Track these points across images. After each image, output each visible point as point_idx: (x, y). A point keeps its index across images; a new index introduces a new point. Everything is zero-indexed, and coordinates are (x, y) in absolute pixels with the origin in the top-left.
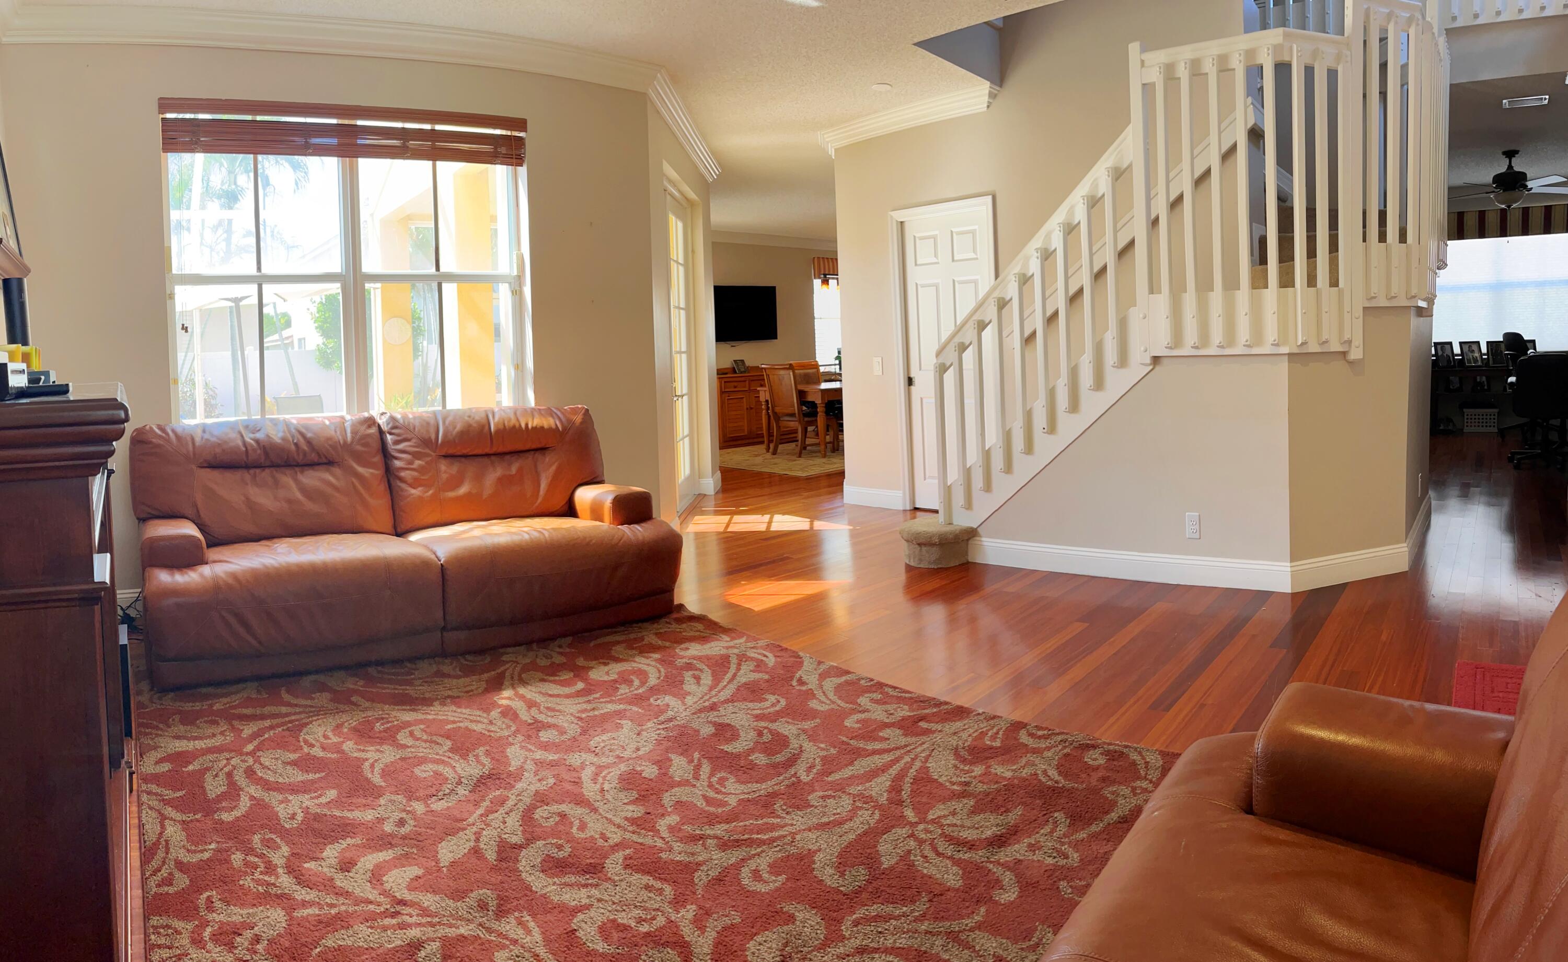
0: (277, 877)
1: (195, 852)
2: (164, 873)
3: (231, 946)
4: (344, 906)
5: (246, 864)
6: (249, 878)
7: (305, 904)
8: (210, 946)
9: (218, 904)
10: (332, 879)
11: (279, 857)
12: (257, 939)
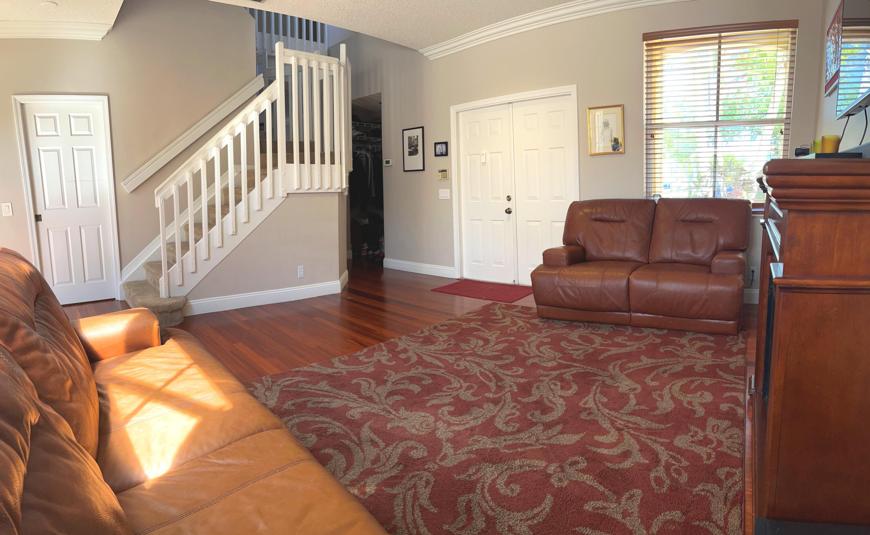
0: (667, 460)
1: (708, 491)
2: (730, 482)
3: (705, 437)
4: (644, 438)
5: (680, 474)
6: (683, 464)
7: (662, 444)
8: (715, 440)
9: (705, 457)
10: (640, 450)
11: (660, 472)
12: (692, 436)
